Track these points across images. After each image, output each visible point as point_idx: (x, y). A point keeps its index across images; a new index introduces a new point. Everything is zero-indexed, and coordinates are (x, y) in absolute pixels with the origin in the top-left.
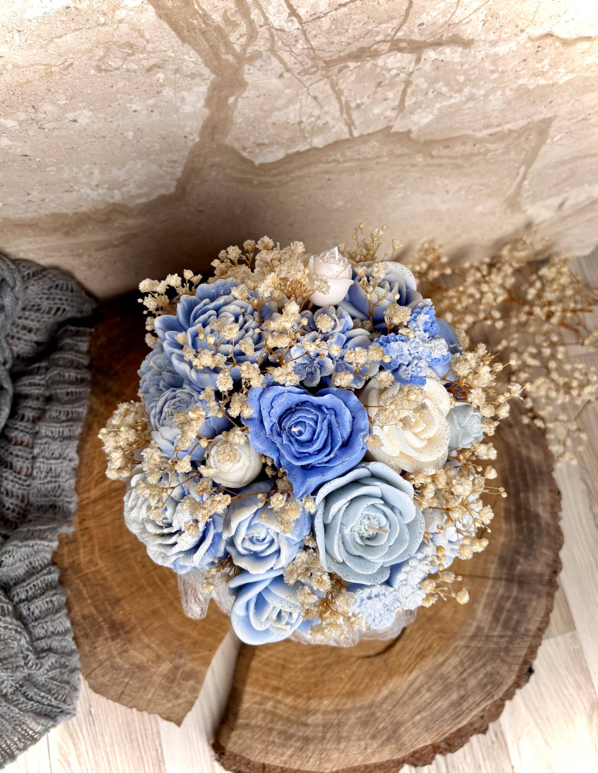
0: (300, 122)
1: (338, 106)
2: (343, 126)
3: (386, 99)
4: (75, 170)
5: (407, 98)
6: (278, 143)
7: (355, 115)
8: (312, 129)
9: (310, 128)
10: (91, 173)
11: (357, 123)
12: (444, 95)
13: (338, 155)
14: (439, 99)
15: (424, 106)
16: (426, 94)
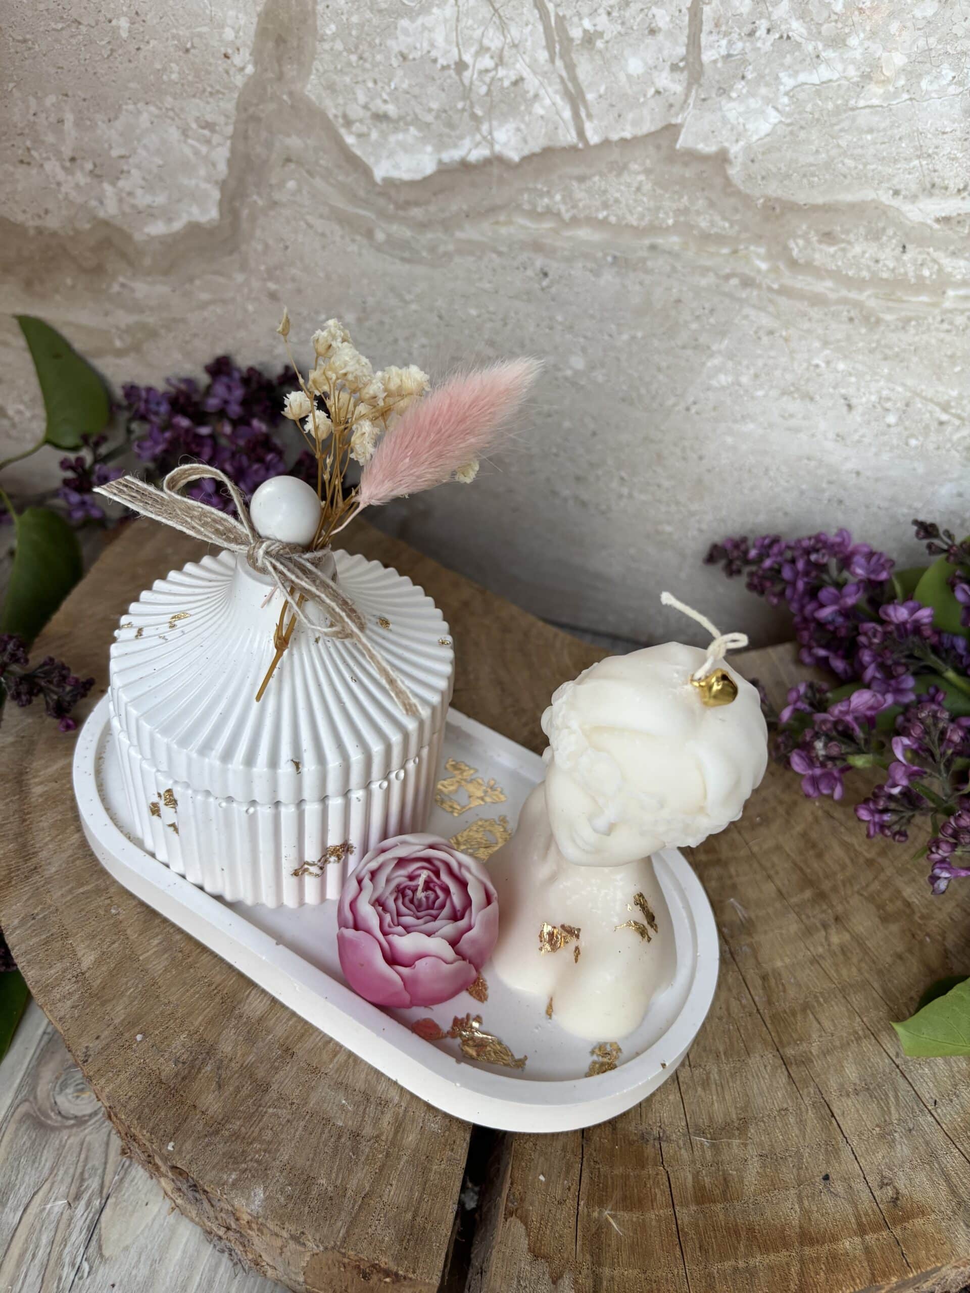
0: (461, 66)
1: (541, 28)
2: (558, 99)
3: (652, 32)
4: (32, 101)
5: (704, 39)
6: (416, 121)
7: (585, 70)
8: (489, 93)
9: (483, 90)
10: (61, 121)
11: (590, 97)
12: (799, 45)
13: (558, 197)
14: (788, 60)
15: (749, 76)
16: (752, 34)
